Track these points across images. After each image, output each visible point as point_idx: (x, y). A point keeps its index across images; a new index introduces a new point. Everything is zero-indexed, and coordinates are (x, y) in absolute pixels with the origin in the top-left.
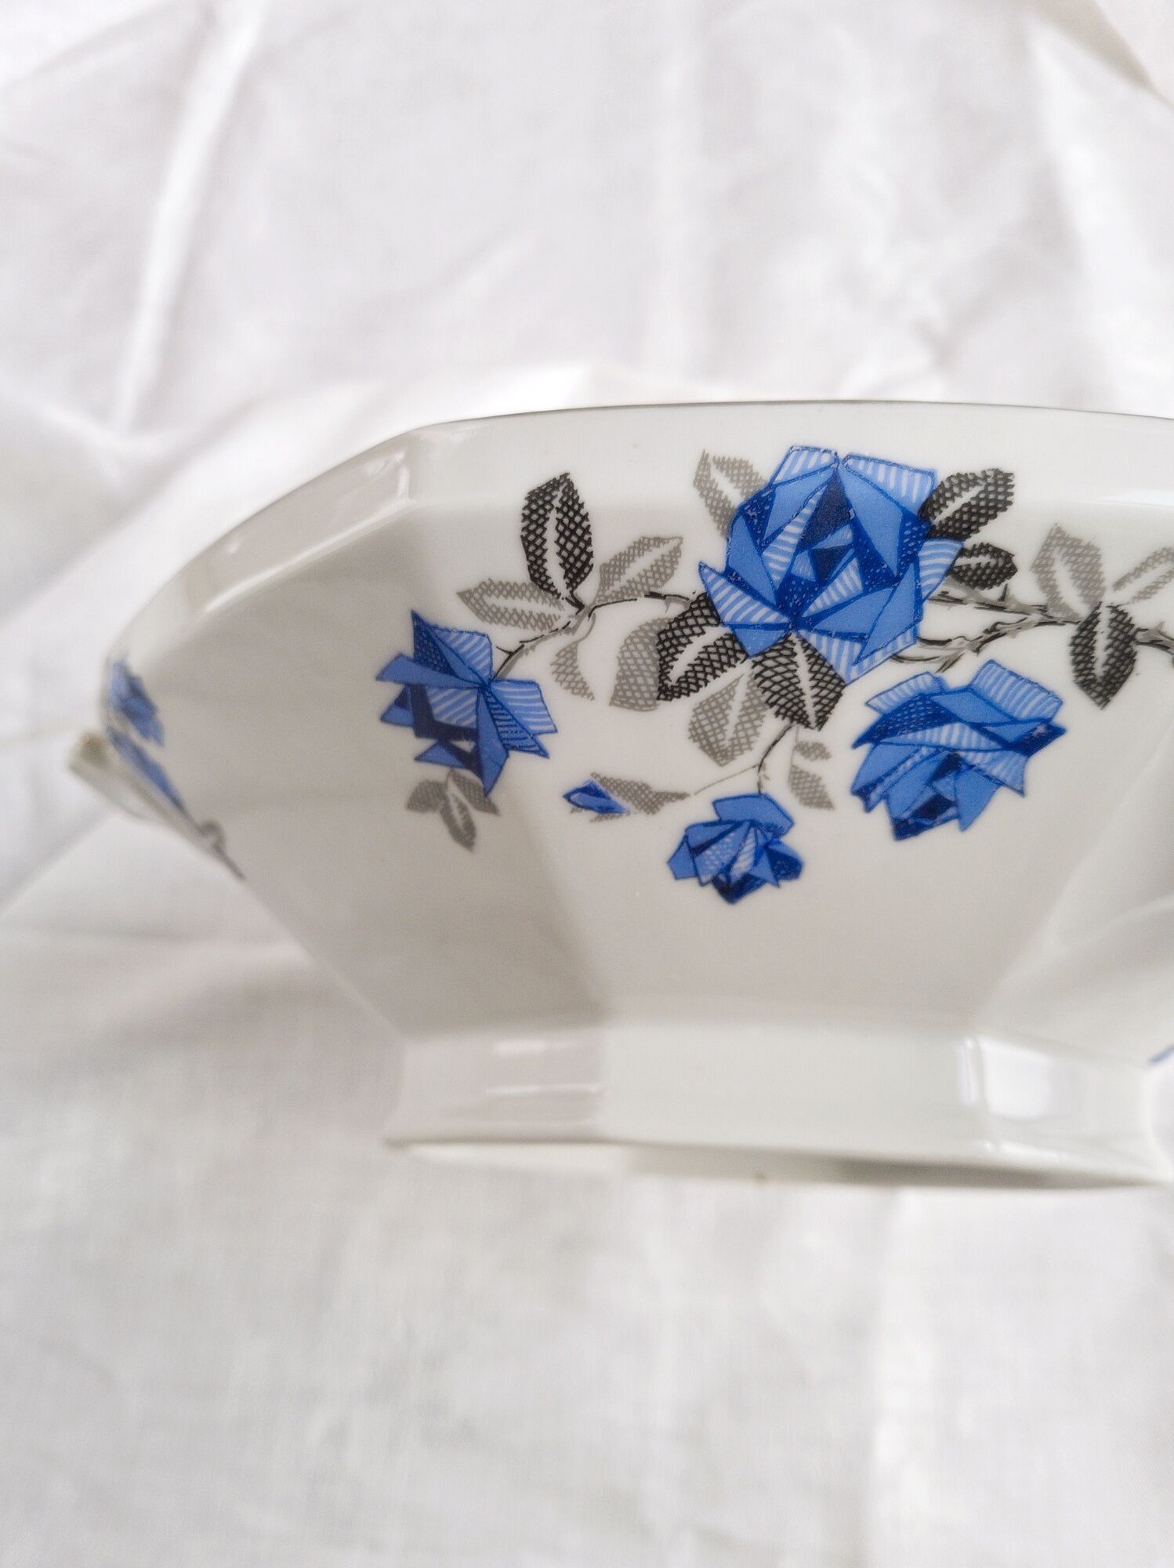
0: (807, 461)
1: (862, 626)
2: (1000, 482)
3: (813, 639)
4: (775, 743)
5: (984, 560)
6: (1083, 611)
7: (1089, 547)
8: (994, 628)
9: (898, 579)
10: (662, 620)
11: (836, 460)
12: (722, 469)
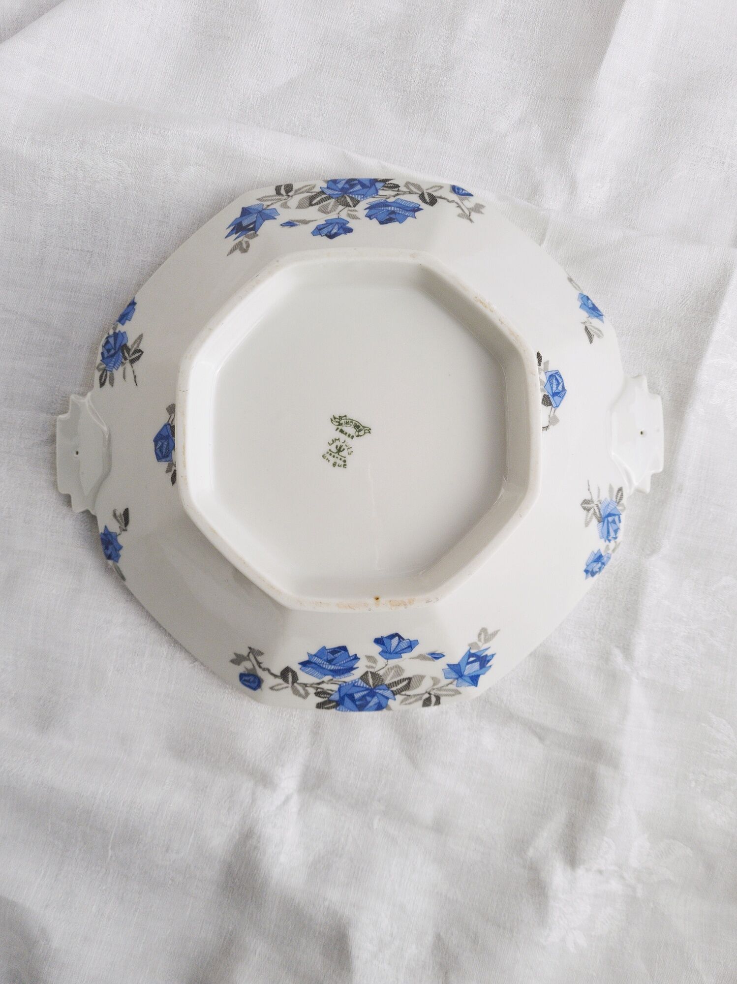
6: (420, 193)
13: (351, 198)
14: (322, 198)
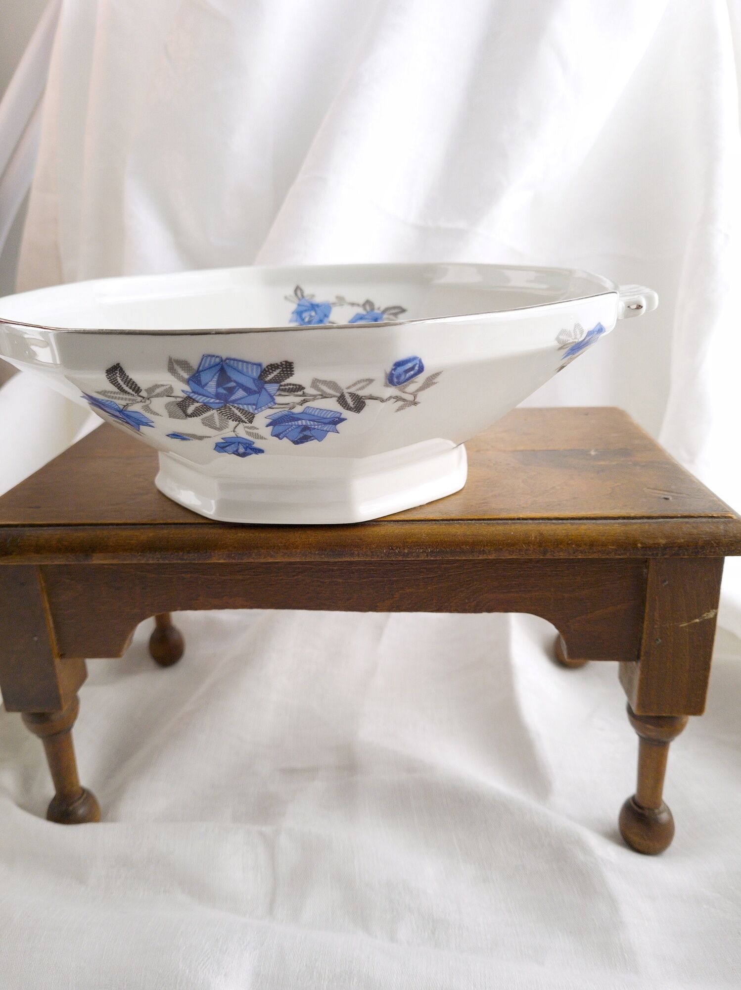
0: (210, 362)
1: (253, 402)
2: (288, 367)
3: (236, 405)
4: (236, 427)
6: (339, 395)
7: (330, 382)
8: (304, 400)
9: (260, 392)
10: (176, 401)
11: (222, 361)
12: (178, 364)
13: (239, 409)
14: (197, 407)
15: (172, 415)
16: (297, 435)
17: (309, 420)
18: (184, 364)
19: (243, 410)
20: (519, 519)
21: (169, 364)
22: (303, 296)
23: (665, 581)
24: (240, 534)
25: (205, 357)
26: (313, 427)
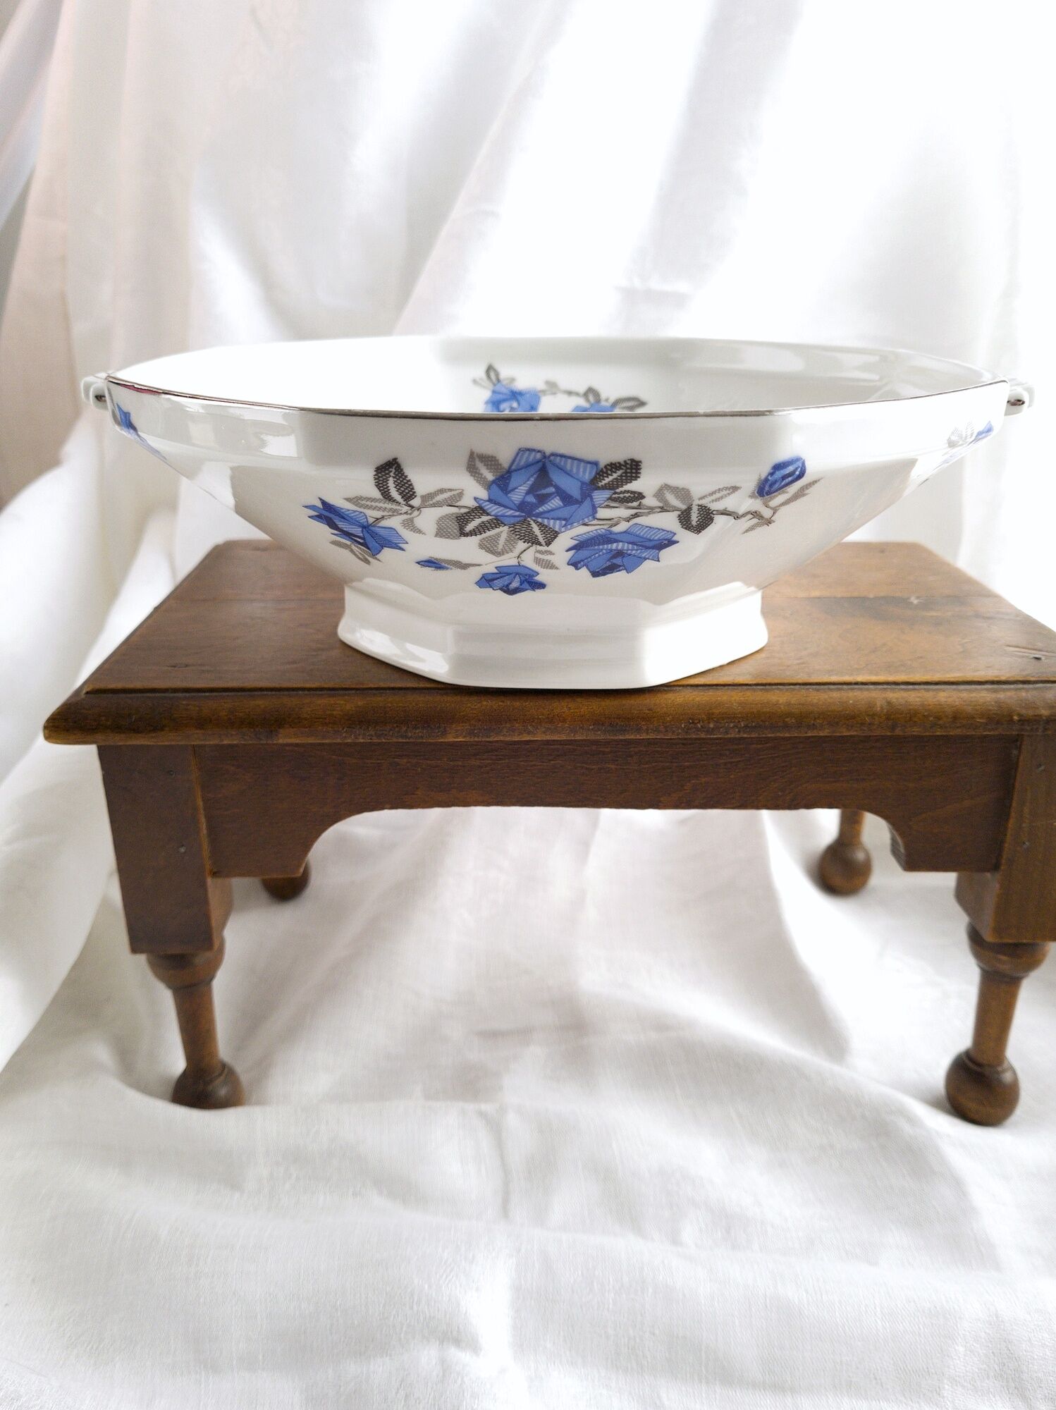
0: (528, 458)
1: (567, 516)
2: (634, 467)
3: (540, 520)
4: (525, 550)
5: (627, 495)
6: (684, 507)
7: (683, 489)
8: (636, 514)
9: (582, 502)
10: (458, 514)
11: (544, 456)
12: (482, 462)
13: (541, 525)
14: (483, 522)
15: (441, 533)
16: (602, 563)
17: (629, 543)
18: (490, 461)
19: (547, 526)
20: (856, 683)
21: (469, 461)
22: (499, 380)
23: (1040, 765)
24: (485, 703)
25: (521, 451)
26: (629, 552)
